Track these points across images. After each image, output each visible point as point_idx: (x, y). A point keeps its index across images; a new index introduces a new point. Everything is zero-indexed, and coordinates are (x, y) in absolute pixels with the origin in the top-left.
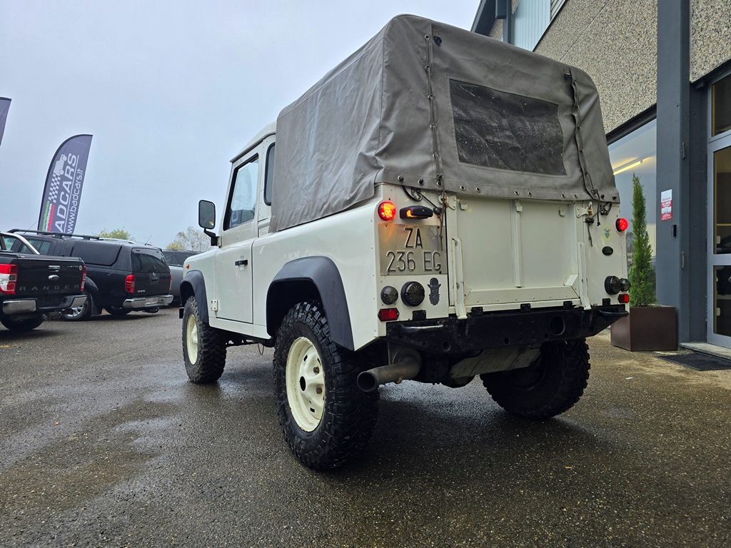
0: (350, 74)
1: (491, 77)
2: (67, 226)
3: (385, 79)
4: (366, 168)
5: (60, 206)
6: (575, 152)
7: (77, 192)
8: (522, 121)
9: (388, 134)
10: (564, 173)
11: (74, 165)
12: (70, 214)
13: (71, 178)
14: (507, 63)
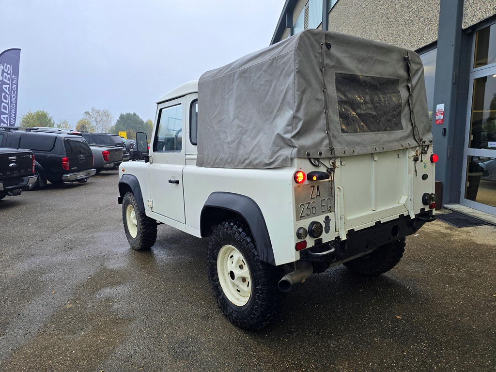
0: (264, 68)
1: (360, 66)
2: (10, 119)
3: (296, 82)
4: (281, 143)
5: (3, 104)
6: (408, 112)
7: (14, 93)
8: (377, 95)
9: (299, 122)
10: (402, 128)
11: (9, 72)
12: (11, 110)
13: (9, 82)
14: (370, 55)
